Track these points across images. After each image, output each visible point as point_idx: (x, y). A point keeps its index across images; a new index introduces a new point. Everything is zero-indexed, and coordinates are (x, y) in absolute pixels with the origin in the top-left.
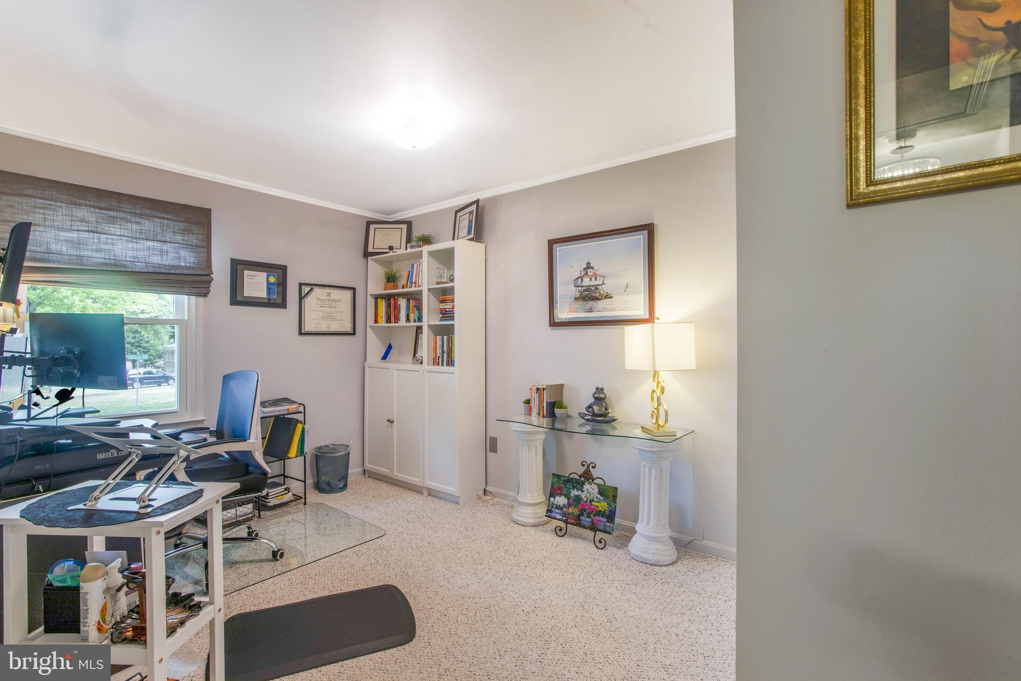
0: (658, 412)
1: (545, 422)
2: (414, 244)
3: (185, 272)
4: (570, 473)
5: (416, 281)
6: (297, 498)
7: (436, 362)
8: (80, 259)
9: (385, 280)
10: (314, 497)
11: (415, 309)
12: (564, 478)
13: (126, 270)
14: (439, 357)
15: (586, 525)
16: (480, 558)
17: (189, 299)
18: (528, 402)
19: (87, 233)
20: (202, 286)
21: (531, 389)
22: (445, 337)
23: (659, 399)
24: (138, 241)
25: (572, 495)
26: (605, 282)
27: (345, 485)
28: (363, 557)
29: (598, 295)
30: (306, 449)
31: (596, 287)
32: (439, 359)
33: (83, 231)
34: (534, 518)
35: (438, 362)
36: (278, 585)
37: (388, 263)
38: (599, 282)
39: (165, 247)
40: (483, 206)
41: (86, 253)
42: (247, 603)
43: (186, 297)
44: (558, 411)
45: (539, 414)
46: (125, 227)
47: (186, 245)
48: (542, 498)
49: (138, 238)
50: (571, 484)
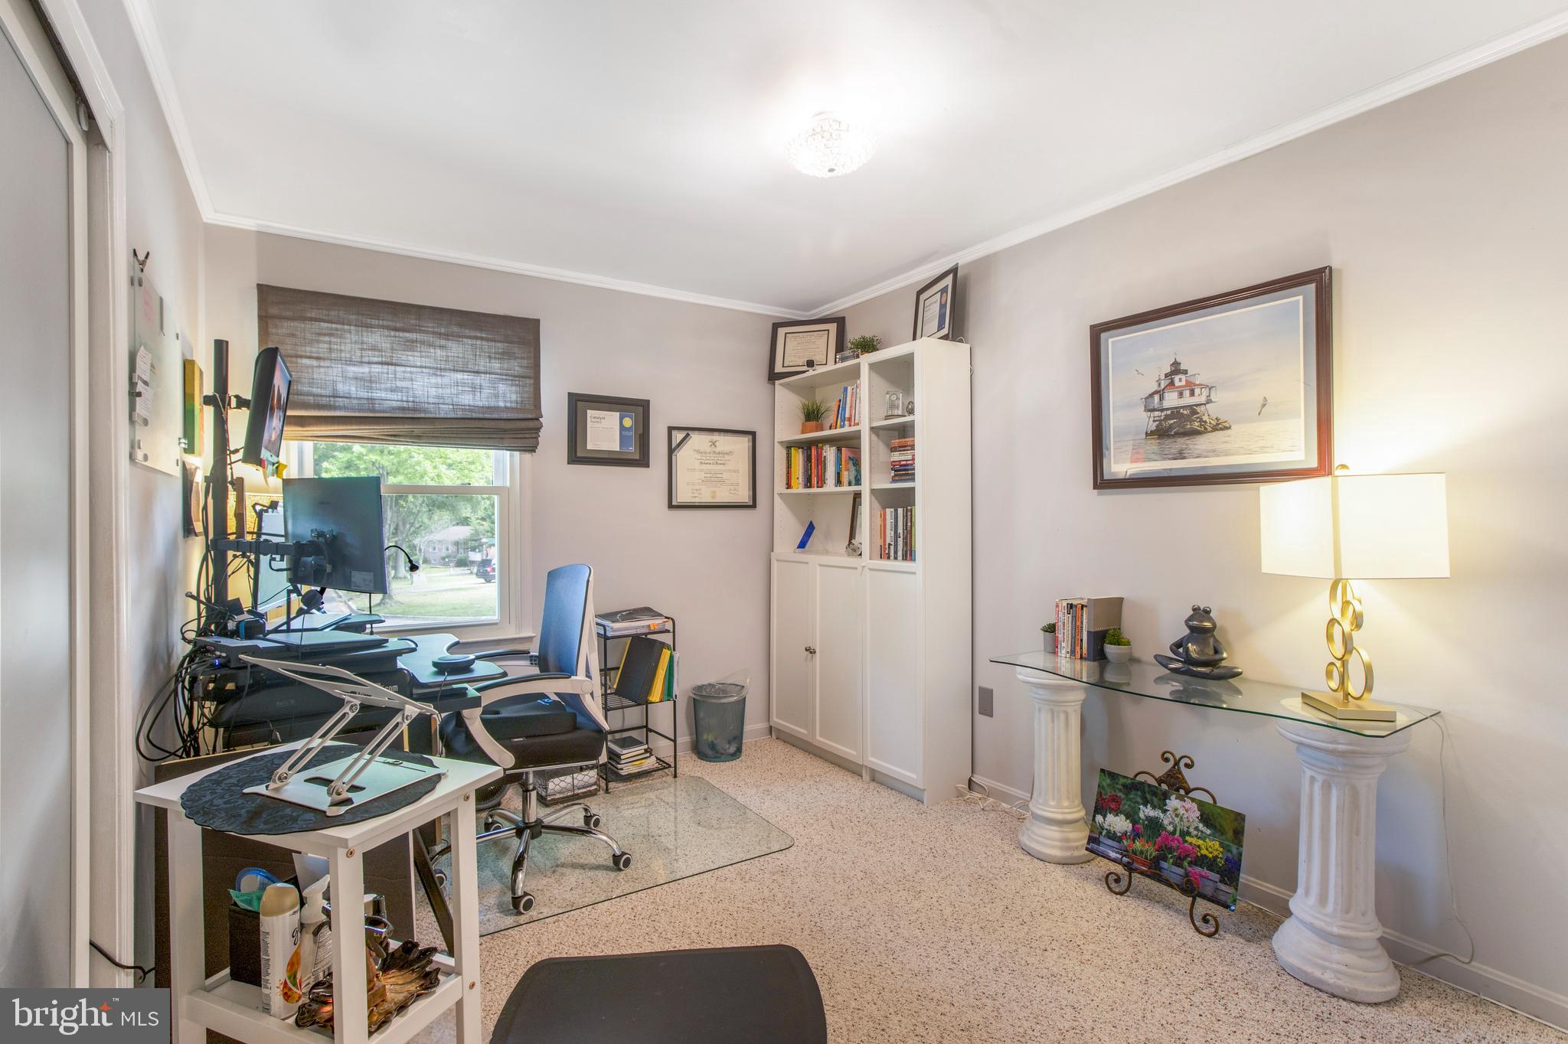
0: (1344, 664)
1: (1086, 670)
2: (847, 353)
3: (505, 416)
4: (1136, 772)
5: (851, 416)
6: (663, 765)
7: (885, 554)
8: (372, 404)
9: (802, 417)
10: (689, 765)
11: (851, 462)
12: (1125, 780)
13: (427, 416)
14: (890, 545)
15: (1172, 881)
16: (955, 916)
17: (511, 456)
18: (1051, 629)
19: (380, 366)
20: (527, 436)
21: (1057, 606)
22: (900, 511)
23: (1347, 640)
24: (443, 374)
25: (1141, 815)
26: (1213, 398)
27: (739, 750)
28: (751, 885)
29: (1196, 424)
30: (676, 690)
31: (1192, 409)
32: (889, 548)
33: (376, 363)
34: (1062, 848)
35: (889, 553)
36: (615, 916)
37: (807, 389)
38: (1200, 397)
39: (478, 380)
40: (966, 278)
41: (378, 395)
42: (565, 940)
43: (508, 452)
44: (1110, 650)
45: (1073, 652)
46: (426, 354)
47: (505, 375)
48: (1079, 811)
49: (444, 369)
50: (1139, 793)
